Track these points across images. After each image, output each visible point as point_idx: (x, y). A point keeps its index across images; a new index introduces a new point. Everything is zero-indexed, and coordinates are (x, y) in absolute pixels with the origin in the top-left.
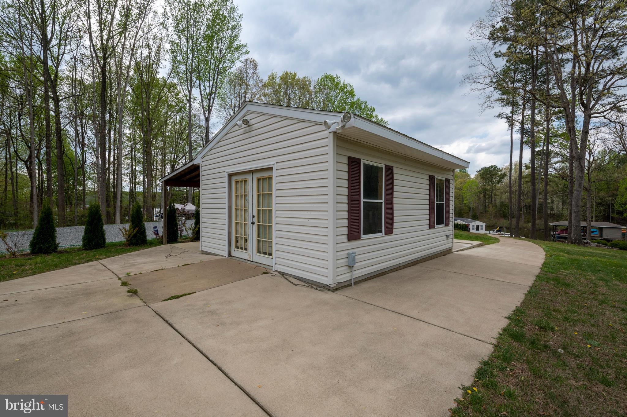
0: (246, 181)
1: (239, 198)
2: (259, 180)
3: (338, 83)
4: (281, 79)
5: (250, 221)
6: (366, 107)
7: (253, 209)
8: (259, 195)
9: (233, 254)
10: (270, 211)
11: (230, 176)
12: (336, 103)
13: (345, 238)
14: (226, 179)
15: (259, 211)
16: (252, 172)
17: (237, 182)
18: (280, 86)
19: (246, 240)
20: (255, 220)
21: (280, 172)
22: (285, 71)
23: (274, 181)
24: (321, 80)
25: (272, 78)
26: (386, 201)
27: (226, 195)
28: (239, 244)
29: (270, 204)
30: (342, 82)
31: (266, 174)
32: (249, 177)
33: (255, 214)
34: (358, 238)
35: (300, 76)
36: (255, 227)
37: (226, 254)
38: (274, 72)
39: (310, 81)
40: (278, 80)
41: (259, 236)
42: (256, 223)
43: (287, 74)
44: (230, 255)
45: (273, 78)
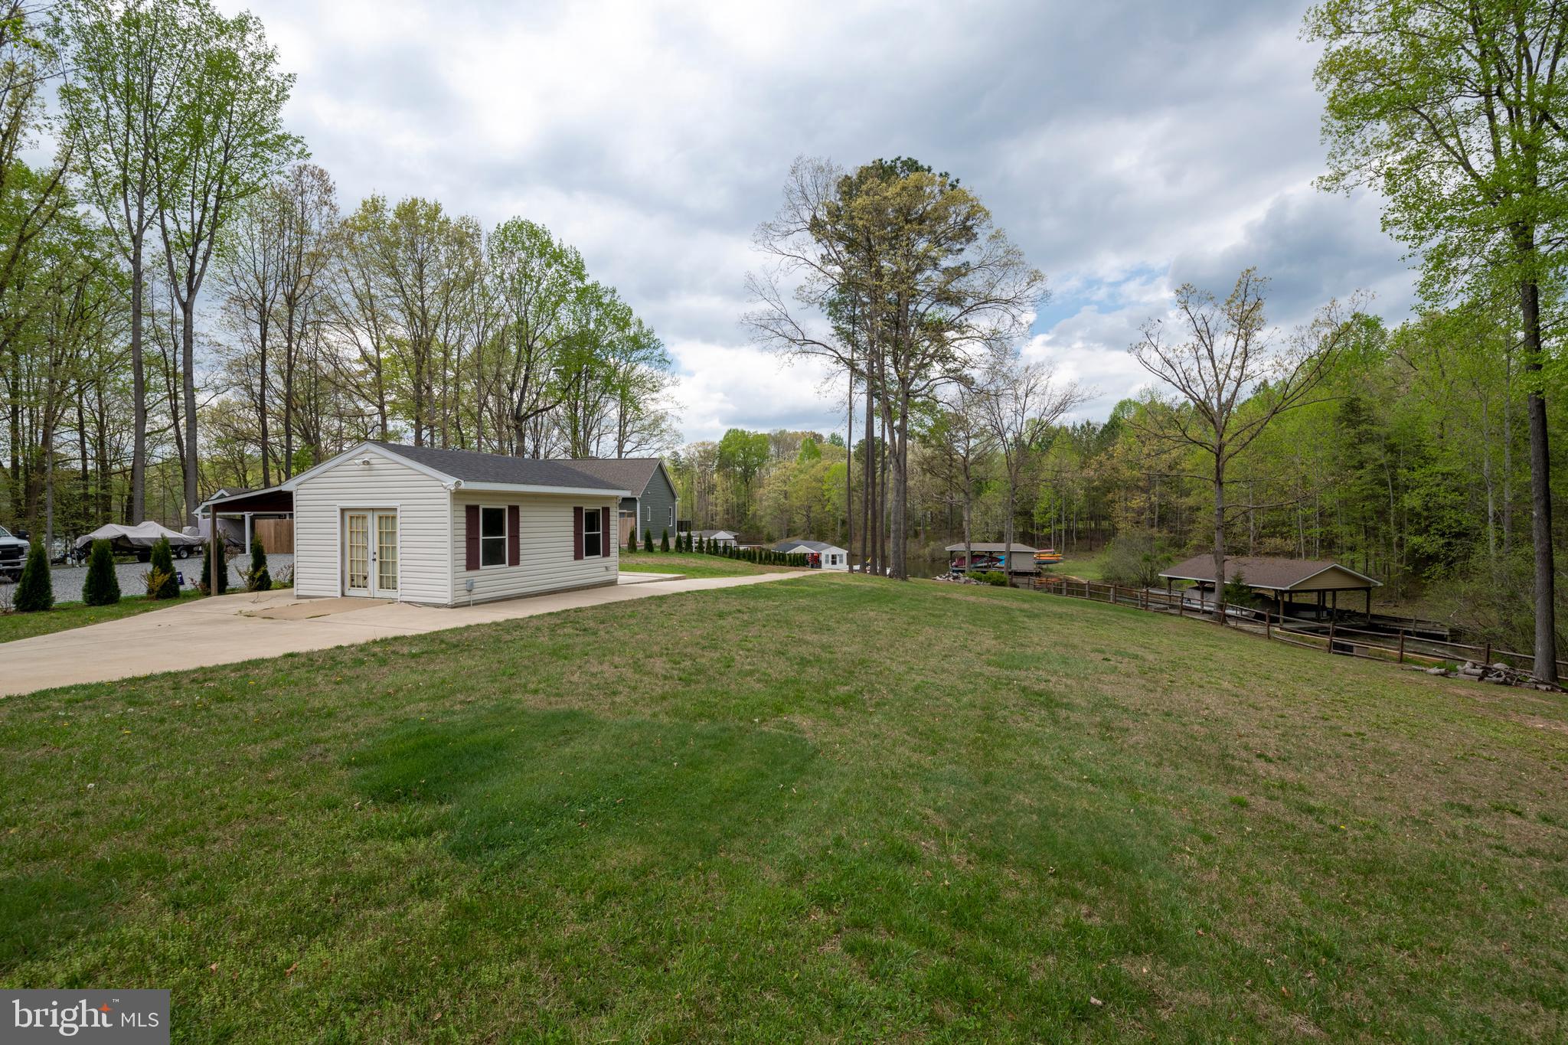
0: (364, 517)
1: (354, 535)
2: (380, 518)
3: (549, 243)
4: (398, 215)
5: (371, 557)
6: (613, 303)
7: (373, 545)
8: (381, 533)
9: (347, 593)
10: (394, 548)
11: (343, 511)
12: (544, 284)
13: (464, 568)
14: (338, 514)
15: (381, 548)
16: (373, 509)
17: (351, 518)
18: (394, 228)
19: (365, 578)
20: (377, 557)
21: (404, 514)
22: (410, 199)
23: (398, 521)
24: (506, 229)
25: (373, 207)
26: (510, 537)
27: (338, 531)
28: (355, 583)
29: (394, 541)
30: (556, 244)
31: (390, 514)
32: (369, 515)
33: (377, 550)
34: (477, 568)
35: (452, 212)
36: (377, 564)
37: (339, 594)
38: (378, 193)
39: (477, 229)
40: (390, 217)
41: (381, 572)
42: (378, 560)
43: (414, 202)
44: (343, 595)
45: (376, 210)
